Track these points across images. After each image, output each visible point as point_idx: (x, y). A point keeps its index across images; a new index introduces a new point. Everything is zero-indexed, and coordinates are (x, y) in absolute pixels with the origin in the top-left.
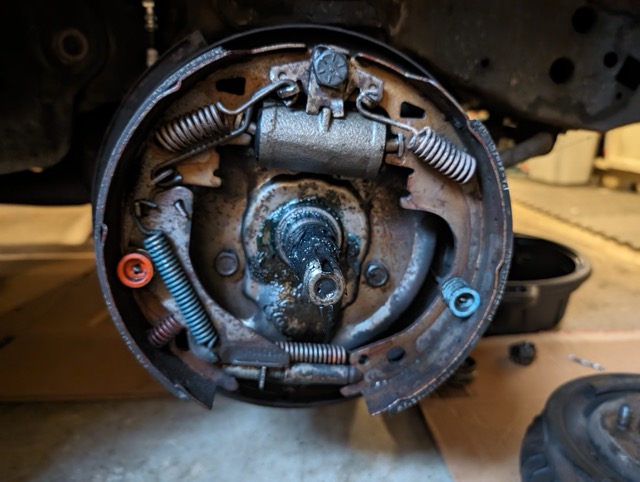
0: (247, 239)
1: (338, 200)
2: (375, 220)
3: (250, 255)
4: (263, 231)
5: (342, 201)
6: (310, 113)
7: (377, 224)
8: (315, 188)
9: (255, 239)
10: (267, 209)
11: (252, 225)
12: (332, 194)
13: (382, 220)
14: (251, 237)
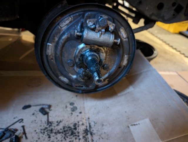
0: (76, 58)
1: (99, 50)
2: (108, 55)
3: (76, 62)
4: (80, 56)
5: (100, 50)
6: (96, 32)
7: (108, 56)
8: (94, 47)
9: (78, 58)
10: (82, 51)
11: (78, 55)
12: (98, 49)
13: (109, 55)
14: (77, 58)
